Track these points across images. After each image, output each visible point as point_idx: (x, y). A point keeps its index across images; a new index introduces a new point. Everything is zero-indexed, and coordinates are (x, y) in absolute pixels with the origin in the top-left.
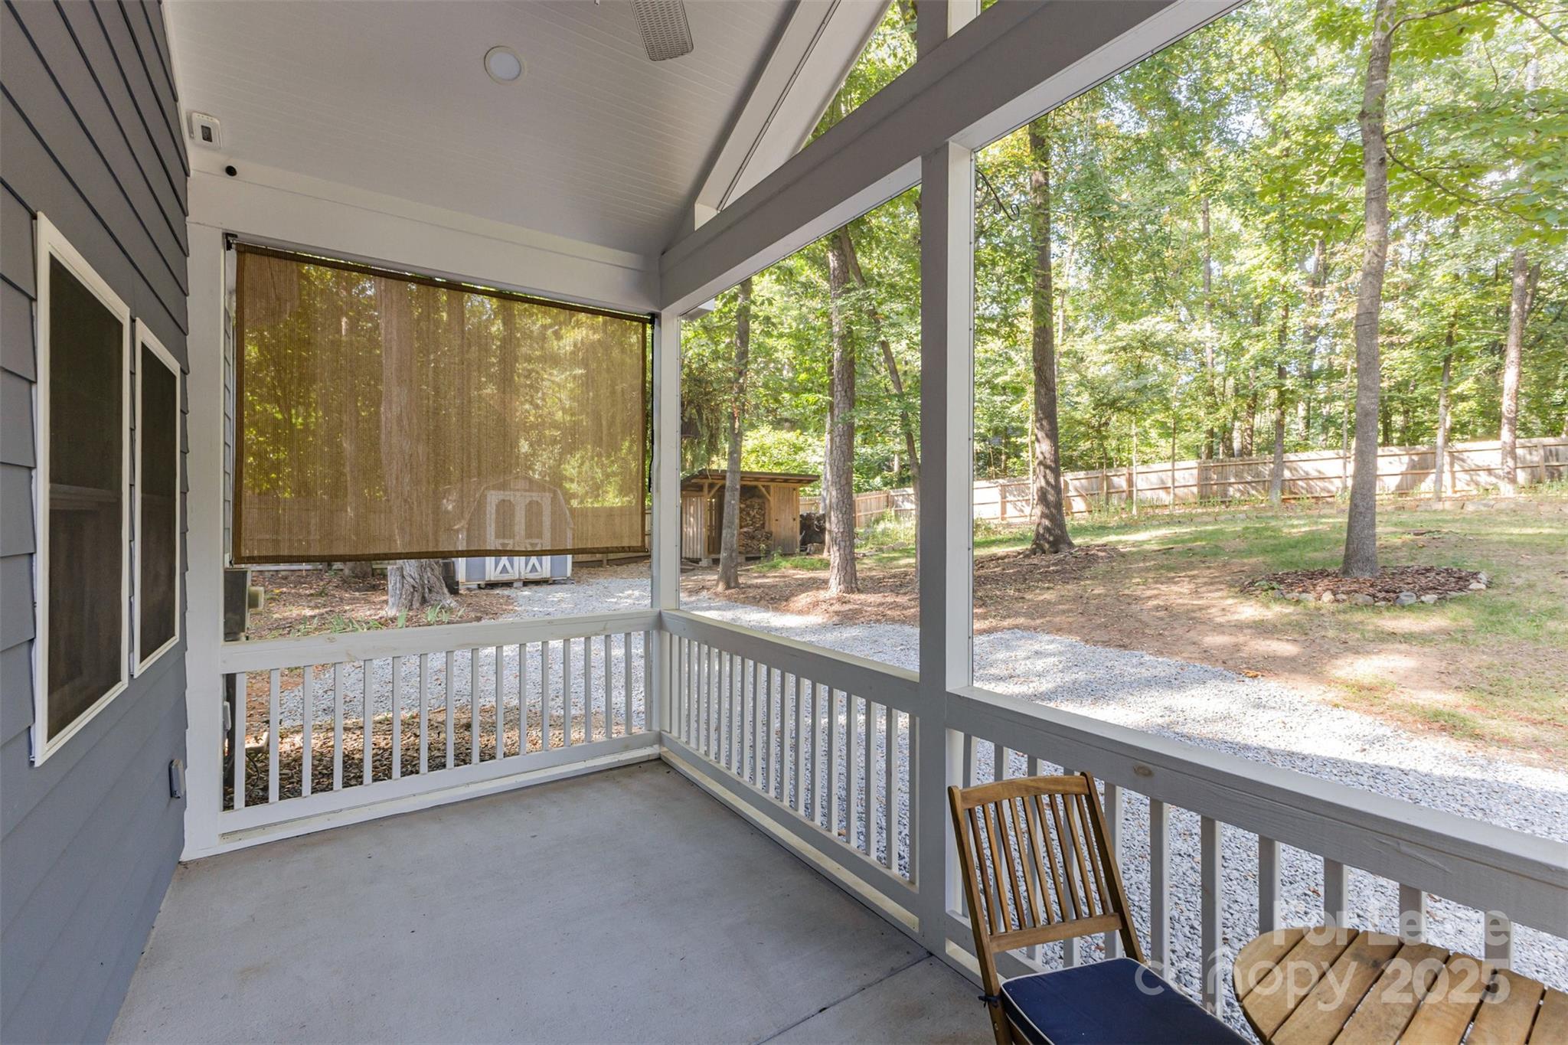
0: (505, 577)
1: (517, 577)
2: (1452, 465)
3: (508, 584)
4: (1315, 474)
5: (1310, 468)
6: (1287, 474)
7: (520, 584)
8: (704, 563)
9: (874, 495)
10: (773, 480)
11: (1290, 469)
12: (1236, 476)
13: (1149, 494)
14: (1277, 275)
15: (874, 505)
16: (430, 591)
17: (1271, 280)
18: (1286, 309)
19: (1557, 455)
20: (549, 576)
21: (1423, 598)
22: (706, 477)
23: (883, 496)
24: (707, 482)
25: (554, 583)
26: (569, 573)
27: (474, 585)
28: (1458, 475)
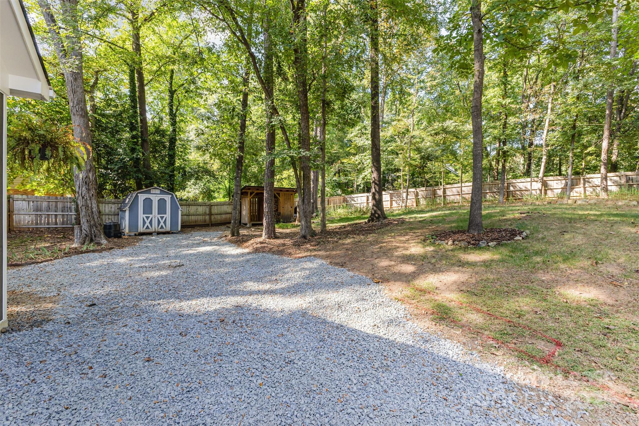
0: (148, 231)
1: (154, 230)
2: (584, 184)
3: (150, 234)
4: (524, 188)
5: (522, 186)
6: (512, 189)
7: (156, 234)
8: (248, 226)
9: (338, 197)
10: (281, 191)
11: (512, 186)
12: (489, 190)
13: (452, 197)
14: (500, 100)
15: (338, 202)
16: (95, 236)
17: (498, 102)
18: (506, 116)
19: (632, 180)
20: (169, 230)
21: (489, 244)
22: (249, 189)
23: (342, 198)
24: (249, 191)
25: (172, 233)
26: (179, 229)
27: (133, 234)
28: (587, 189)
